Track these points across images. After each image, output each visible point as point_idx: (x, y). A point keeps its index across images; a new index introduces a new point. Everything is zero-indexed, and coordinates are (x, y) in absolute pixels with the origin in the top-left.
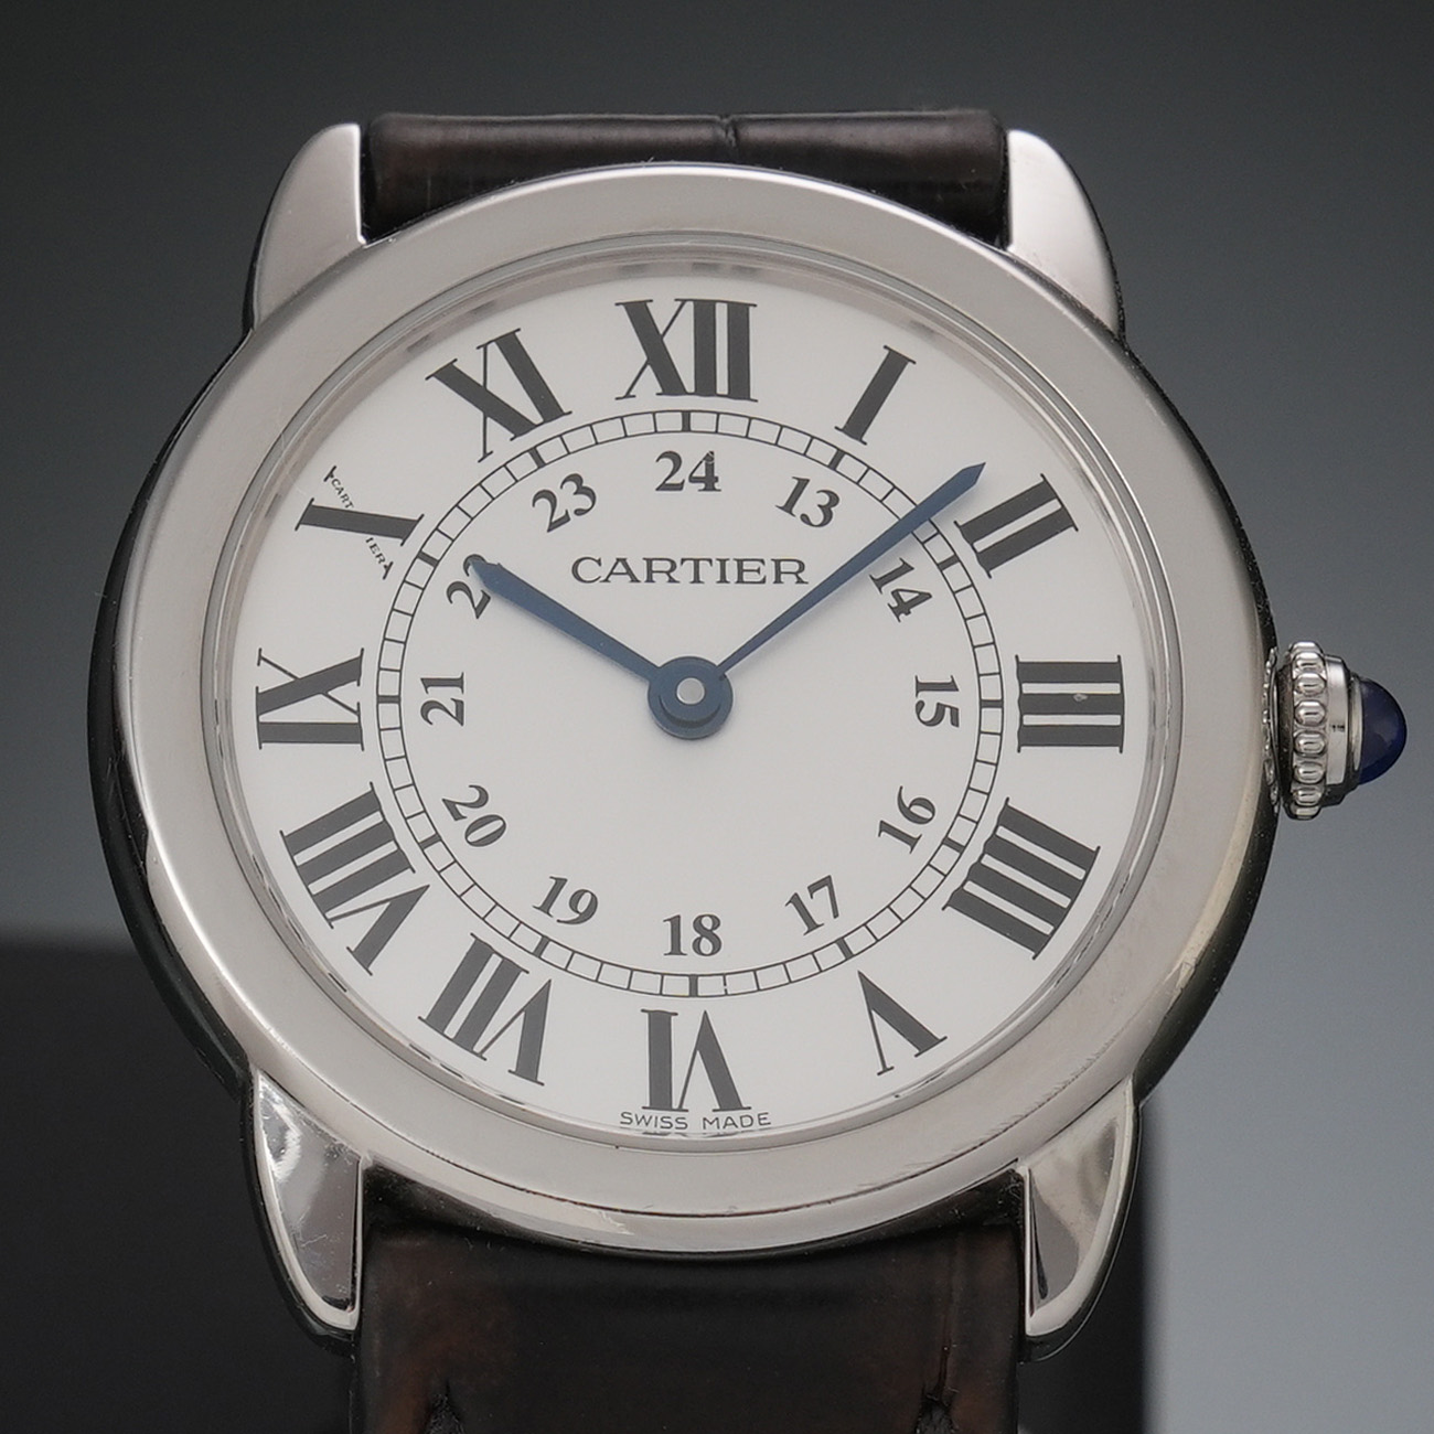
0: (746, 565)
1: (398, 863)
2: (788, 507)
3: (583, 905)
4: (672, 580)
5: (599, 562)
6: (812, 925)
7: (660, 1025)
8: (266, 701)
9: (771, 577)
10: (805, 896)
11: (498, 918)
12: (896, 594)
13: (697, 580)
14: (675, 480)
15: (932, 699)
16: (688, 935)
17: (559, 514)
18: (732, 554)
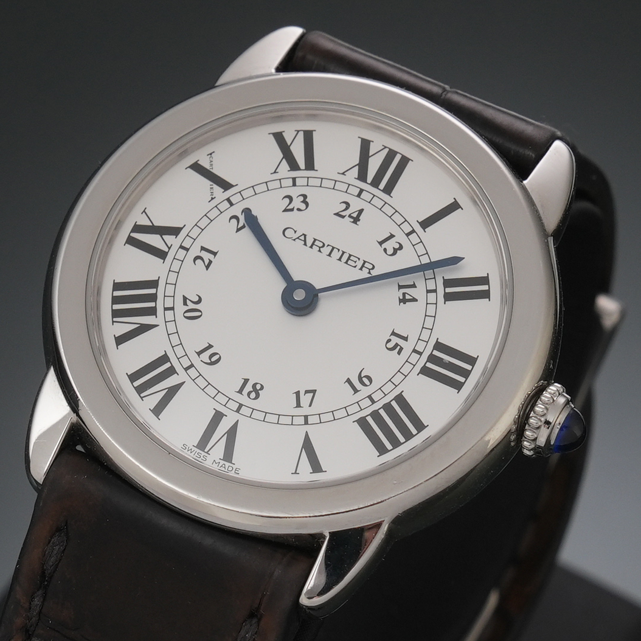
0: (352, 258)
1: (152, 311)
2: (381, 243)
3: (214, 359)
4: (320, 251)
5: (295, 232)
6: (298, 405)
7: (218, 417)
8: (138, 228)
9: (359, 266)
10: (302, 393)
11: (178, 349)
12: (404, 294)
13: (329, 255)
14: (343, 214)
15: (396, 339)
16: (249, 388)
17: (290, 207)
18: (349, 251)
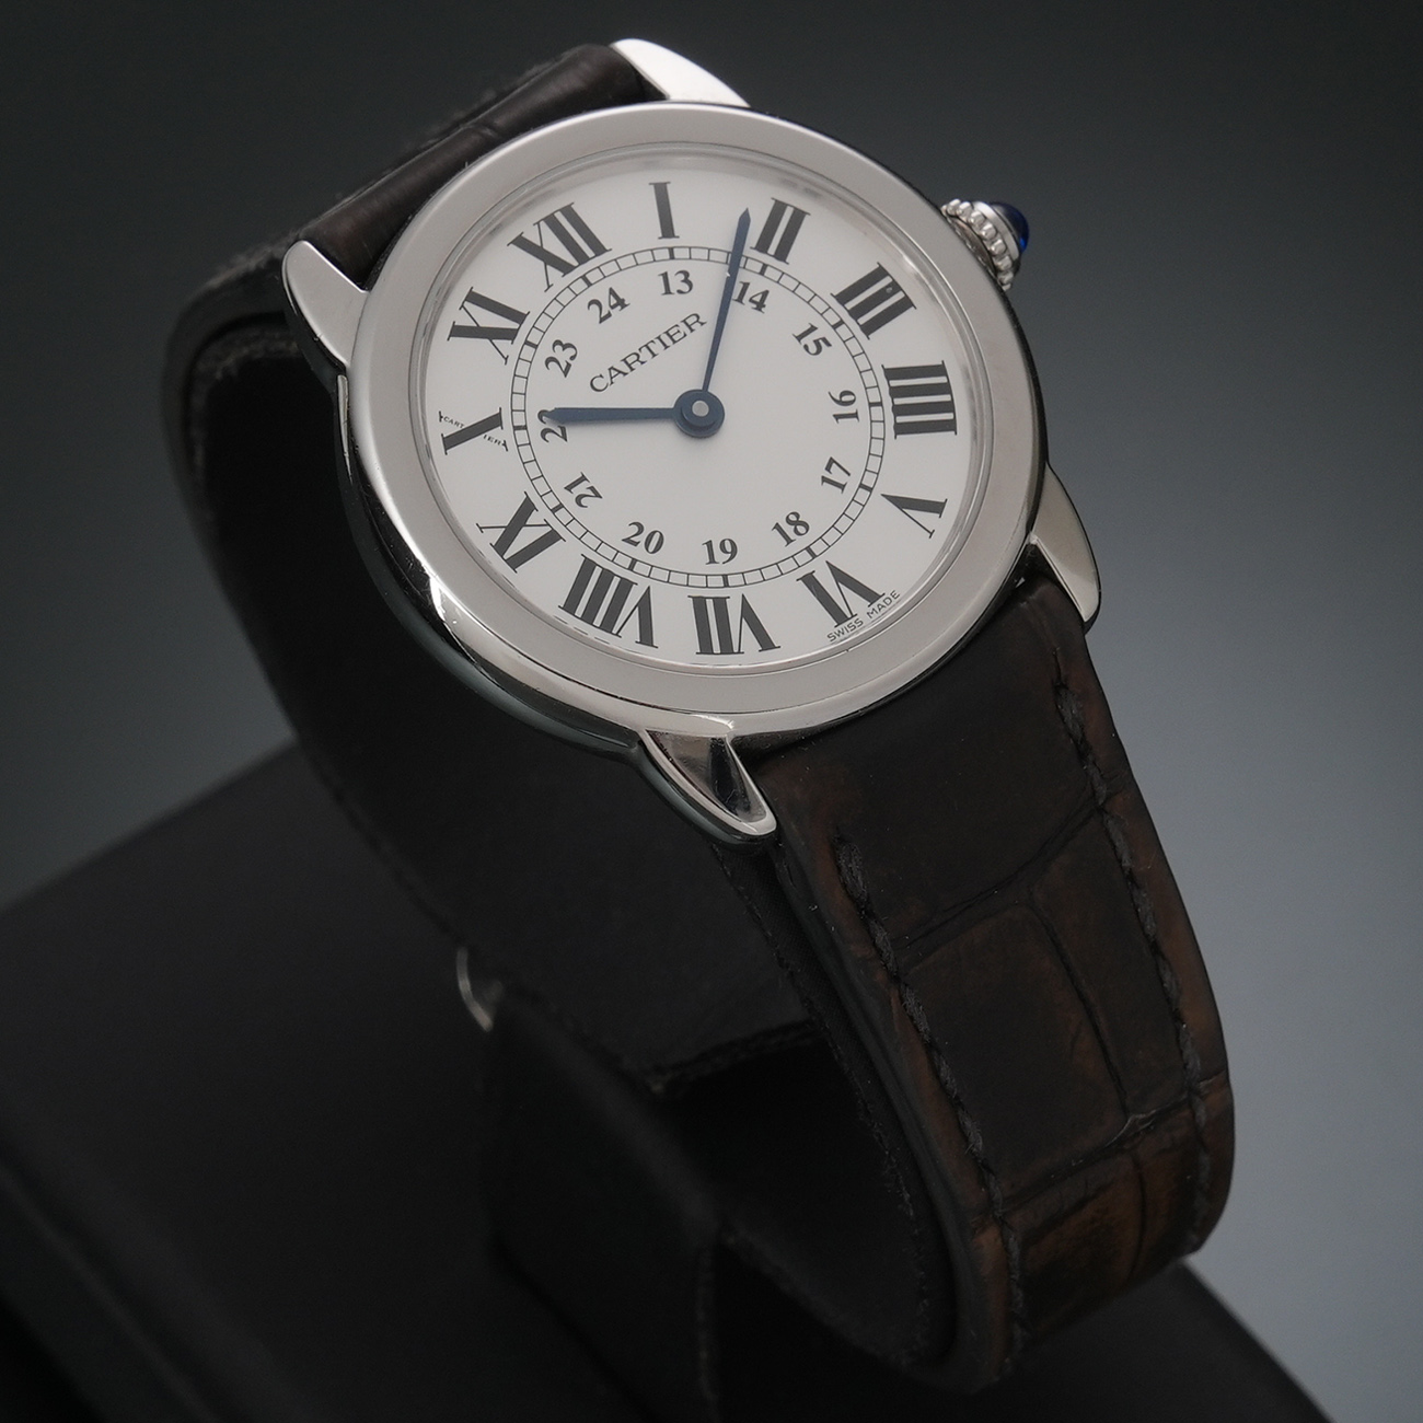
0: (671, 333)
1: (626, 586)
2: (668, 292)
3: (728, 547)
4: (642, 363)
5: (601, 376)
7: (810, 581)
8: (501, 547)
9: (687, 331)
10: (827, 475)
11: (694, 580)
12: (751, 300)
13: (654, 355)
14: (604, 313)
15: (809, 340)
16: (789, 530)
17: (564, 366)
18: (660, 331)
